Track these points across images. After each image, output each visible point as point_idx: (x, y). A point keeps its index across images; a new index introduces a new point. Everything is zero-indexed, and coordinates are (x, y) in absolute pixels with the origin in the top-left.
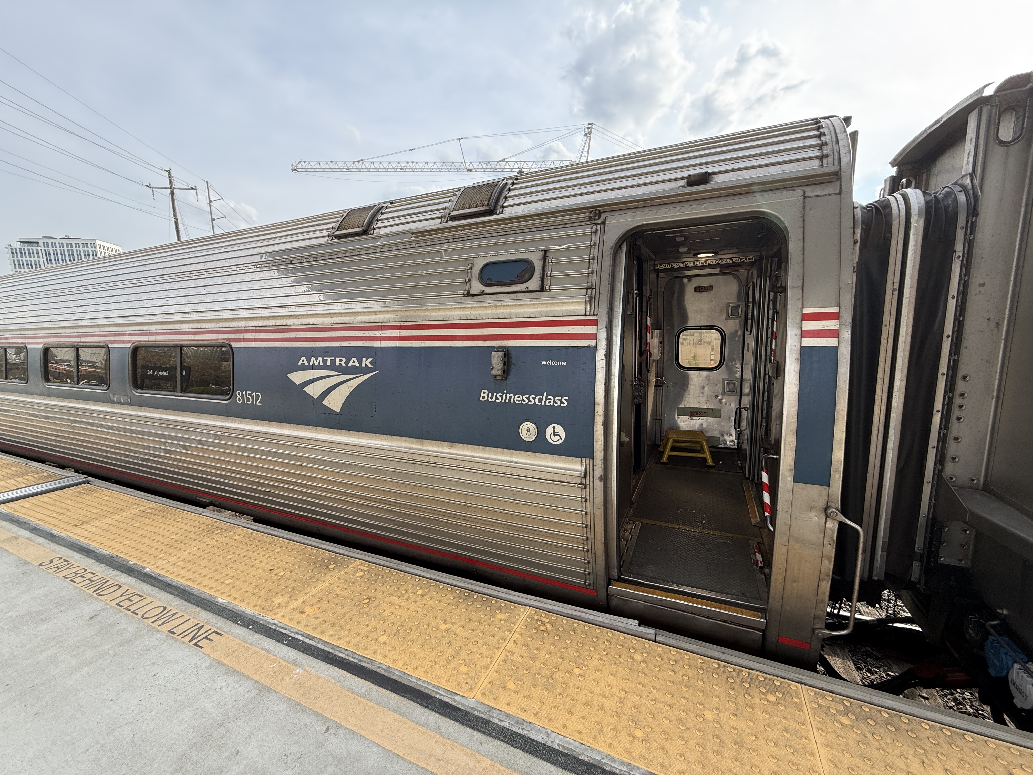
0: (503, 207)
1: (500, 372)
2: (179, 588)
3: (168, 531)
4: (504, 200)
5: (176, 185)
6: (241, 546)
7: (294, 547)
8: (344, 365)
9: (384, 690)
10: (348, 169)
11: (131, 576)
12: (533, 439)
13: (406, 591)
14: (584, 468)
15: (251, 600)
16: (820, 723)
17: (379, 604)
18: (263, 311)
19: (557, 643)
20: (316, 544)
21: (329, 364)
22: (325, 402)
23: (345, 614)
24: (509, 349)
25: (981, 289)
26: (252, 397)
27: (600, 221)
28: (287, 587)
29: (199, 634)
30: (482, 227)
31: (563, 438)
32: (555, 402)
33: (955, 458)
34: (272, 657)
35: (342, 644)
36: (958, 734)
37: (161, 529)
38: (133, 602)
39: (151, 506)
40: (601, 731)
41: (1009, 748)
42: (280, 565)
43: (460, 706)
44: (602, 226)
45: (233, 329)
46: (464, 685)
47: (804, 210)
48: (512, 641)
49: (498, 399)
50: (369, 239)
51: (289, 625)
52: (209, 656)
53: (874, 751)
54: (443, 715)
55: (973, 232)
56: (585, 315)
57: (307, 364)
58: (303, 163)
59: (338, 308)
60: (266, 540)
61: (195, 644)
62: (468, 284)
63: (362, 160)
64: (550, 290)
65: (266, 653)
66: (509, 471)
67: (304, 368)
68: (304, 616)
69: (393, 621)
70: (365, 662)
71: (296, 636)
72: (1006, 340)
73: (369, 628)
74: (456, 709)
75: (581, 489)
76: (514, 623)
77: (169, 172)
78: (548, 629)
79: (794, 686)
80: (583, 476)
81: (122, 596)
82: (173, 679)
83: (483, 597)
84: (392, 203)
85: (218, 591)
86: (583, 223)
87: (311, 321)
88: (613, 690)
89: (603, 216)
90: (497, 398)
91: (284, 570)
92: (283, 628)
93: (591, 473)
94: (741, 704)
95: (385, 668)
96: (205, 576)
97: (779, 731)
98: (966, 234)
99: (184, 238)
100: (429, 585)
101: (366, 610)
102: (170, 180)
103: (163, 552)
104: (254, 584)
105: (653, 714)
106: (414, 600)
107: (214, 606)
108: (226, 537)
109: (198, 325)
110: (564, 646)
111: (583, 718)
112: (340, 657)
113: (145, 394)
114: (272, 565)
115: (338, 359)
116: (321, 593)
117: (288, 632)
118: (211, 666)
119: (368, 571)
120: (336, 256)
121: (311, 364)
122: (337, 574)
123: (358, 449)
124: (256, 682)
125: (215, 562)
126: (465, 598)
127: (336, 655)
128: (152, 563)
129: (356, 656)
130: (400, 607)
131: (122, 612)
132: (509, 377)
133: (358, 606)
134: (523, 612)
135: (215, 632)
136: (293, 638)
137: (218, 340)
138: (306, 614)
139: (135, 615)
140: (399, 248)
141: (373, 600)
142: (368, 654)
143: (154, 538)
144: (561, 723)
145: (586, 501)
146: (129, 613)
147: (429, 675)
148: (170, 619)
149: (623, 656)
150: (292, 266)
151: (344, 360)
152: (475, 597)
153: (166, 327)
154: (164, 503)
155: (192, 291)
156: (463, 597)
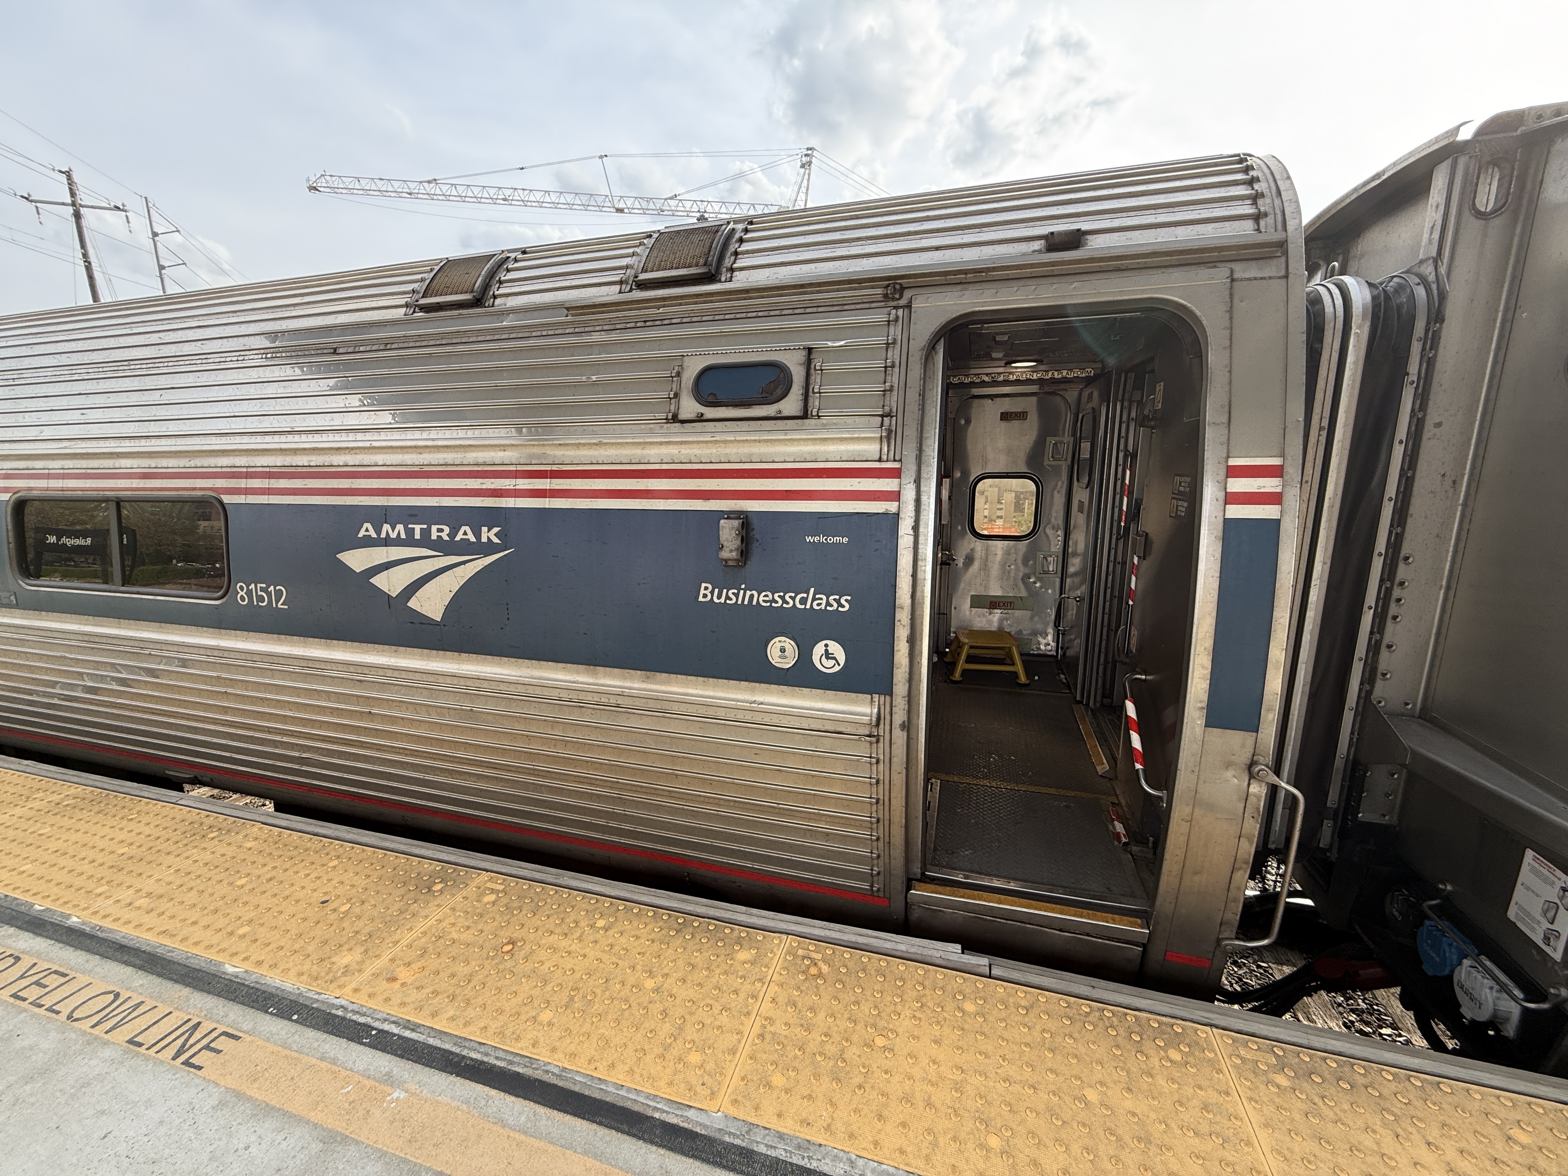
0: (732, 270)
1: (734, 555)
2: (144, 952)
3: (112, 839)
4: (733, 258)
5: (83, 198)
6: (260, 860)
7: (364, 855)
8: (446, 538)
9: (561, 1115)
10: (410, 194)
11: (41, 935)
12: (790, 665)
13: (576, 922)
14: (875, 710)
15: (291, 964)
16: (1250, 1089)
17: (532, 952)
18: (283, 438)
19: (841, 996)
20: (403, 848)
21: (417, 536)
22: (413, 604)
23: (471, 975)
24: (749, 515)
25: (1437, 430)
26: (269, 594)
27: (902, 302)
28: (357, 933)
29: (191, 1041)
30: (696, 303)
31: (842, 663)
32: (828, 604)
33: (1386, 674)
34: (344, 1073)
35: (472, 1033)
36: (1431, 1083)
37: (97, 837)
38: (47, 989)
39: (72, 791)
40: (935, 1145)
41: (1498, 1097)
42: (341, 890)
43: (698, 1130)
44: (906, 310)
45: (224, 470)
46: (699, 1089)
47: (1231, 301)
48: (768, 998)
49: (731, 599)
50: (486, 315)
51: (370, 1006)
52: (217, 1085)
53: (1330, 1125)
54: (671, 1149)
55: (1435, 346)
56: (880, 460)
57: (374, 535)
58: (328, 178)
59: (432, 436)
60: (309, 845)
61: (187, 1063)
62: (673, 401)
63: (435, 180)
64: (819, 417)
65: (330, 1066)
66: (748, 716)
67: (367, 542)
68: (396, 985)
69: (560, 981)
70: (519, 1064)
71: (386, 1027)
72: (1465, 505)
73: (519, 999)
74: (691, 1135)
75: (871, 743)
76: (766, 966)
77: (68, 174)
78: (823, 971)
79: (1204, 1032)
80: (874, 723)
81: (22, 977)
82: (146, 1139)
83: (709, 924)
84: (524, 252)
85: (223, 950)
86: (873, 305)
87: (380, 458)
88: (942, 1069)
89: (907, 294)
90: (728, 598)
91: (349, 900)
92: (358, 1013)
93: (888, 717)
94: (1135, 1070)
95: (556, 1071)
96: (195, 923)
97: (1197, 1109)
98: (1424, 349)
99: (105, 297)
100: (613, 909)
101: (509, 964)
102: (70, 189)
103: (104, 881)
104: (294, 932)
105: (1010, 1105)
106: (591, 938)
107: (218, 982)
108: (230, 844)
109: (153, 463)
110: (853, 999)
111: (904, 1125)
112: (472, 1059)
113: (46, 587)
114: (326, 893)
115: (434, 528)
116: (423, 940)
117: (369, 1019)
118: (222, 1104)
119: (503, 891)
120: (424, 343)
121: (383, 535)
122: (448, 901)
123: (477, 683)
124: (316, 1126)
125: (212, 895)
126: (679, 927)
127: (464, 1057)
128: (83, 905)
129: (501, 1054)
130: (569, 953)
131: (26, 1010)
132: (748, 562)
133: (493, 958)
134: (779, 945)
135: (225, 1034)
136: (380, 1031)
137: (194, 489)
138: (400, 982)
139: (54, 1015)
140: (544, 333)
141: (519, 944)
142: (522, 1047)
143: (83, 855)
144: (870, 1139)
145: (878, 762)
146: (41, 1011)
147: (637, 1076)
148: (130, 1017)
149: (947, 1009)
150: (336, 358)
151: (447, 529)
152: (696, 924)
153: (84, 463)
154: (99, 784)
155: (134, 398)
156: (676, 926)
